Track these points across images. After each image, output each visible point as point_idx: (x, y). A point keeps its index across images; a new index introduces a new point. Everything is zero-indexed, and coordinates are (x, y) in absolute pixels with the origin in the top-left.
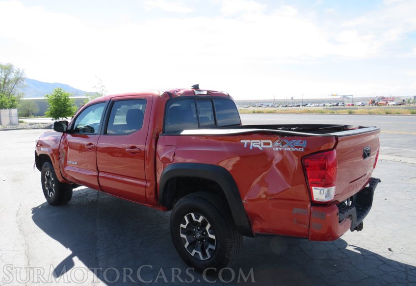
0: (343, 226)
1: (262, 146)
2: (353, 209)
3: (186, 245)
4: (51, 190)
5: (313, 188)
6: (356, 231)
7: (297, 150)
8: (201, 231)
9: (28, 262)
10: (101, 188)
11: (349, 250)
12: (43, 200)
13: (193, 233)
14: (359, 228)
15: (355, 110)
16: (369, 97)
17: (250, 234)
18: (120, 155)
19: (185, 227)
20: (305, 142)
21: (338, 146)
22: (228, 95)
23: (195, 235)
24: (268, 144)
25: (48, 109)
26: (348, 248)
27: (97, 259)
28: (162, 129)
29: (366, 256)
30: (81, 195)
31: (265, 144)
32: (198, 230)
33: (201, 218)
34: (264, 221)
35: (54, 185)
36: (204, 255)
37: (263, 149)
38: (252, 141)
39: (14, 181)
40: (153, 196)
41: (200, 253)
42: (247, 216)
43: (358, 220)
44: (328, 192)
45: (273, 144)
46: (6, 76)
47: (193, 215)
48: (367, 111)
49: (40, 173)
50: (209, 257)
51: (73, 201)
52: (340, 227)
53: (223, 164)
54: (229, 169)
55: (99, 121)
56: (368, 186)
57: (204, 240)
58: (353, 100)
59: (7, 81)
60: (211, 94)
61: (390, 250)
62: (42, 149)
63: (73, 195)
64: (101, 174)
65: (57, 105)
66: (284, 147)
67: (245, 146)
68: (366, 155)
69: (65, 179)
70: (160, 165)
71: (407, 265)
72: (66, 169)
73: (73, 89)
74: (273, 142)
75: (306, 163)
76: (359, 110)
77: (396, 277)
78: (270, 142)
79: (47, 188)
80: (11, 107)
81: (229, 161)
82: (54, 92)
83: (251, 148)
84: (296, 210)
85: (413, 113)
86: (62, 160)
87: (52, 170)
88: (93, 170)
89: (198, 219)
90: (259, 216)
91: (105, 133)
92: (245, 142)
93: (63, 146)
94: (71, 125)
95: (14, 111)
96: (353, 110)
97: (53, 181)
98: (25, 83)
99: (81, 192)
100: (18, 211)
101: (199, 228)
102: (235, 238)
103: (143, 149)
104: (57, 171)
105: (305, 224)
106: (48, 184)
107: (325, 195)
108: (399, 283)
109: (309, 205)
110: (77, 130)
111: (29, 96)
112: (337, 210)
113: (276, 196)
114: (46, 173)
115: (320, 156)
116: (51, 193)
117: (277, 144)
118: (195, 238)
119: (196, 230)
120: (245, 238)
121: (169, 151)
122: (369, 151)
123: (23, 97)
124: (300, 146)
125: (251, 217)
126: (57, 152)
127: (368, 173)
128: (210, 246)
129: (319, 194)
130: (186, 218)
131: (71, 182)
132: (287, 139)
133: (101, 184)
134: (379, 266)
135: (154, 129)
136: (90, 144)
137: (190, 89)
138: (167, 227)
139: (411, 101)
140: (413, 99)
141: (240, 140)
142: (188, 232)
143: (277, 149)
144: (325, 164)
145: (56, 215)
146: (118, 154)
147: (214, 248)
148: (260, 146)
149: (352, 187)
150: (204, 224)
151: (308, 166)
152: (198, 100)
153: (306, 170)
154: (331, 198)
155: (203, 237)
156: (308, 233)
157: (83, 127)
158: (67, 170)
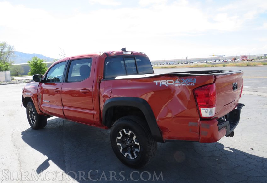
0: (221, 133)
1: (168, 84)
2: (227, 122)
3: (121, 150)
4: (33, 120)
5: (201, 109)
6: (229, 137)
7: (190, 85)
8: (130, 141)
9: (20, 165)
10: (65, 117)
11: (225, 150)
12: (28, 126)
13: (126, 142)
14: (232, 134)
15: (227, 64)
16: (236, 56)
17: (162, 141)
18: (77, 96)
19: (120, 138)
20: (195, 80)
21: (217, 82)
22: (145, 54)
23: (126, 143)
24: (171, 82)
25: (30, 70)
26: (225, 149)
27: (64, 161)
28: (103, 77)
29: (237, 153)
30: (53, 122)
31: (169, 82)
32: (128, 140)
33: (130, 132)
34: (170, 132)
35: (35, 116)
36: (133, 155)
37: (168, 85)
38: (161, 81)
39: (9, 115)
40: (98, 120)
41: (130, 155)
42: (159, 129)
43: (231, 129)
44: (211, 111)
45: (174, 82)
46: (2, 50)
47: (124, 130)
48: (235, 64)
49: (26, 109)
50: (136, 156)
51: (48, 126)
52: (220, 133)
53: (143, 97)
54: (147, 100)
55: (62, 75)
56: (236, 108)
57: (132, 146)
58: (225, 58)
59: (3, 53)
60: (134, 54)
61: (252, 149)
62: (26, 94)
63: (48, 123)
64: (65, 108)
65: (35, 68)
66: (181, 83)
67: (157, 84)
68: (235, 88)
69: (42, 112)
70: (102, 99)
71: (263, 158)
72: (42, 105)
73: (45, 57)
74: (174, 81)
75: (196, 93)
76: (229, 64)
77: (256, 165)
78: (172, 81)
79: (30, 119)
80: (6, 70)
81: (147, 95)
82: (33, 59)
83: (160, 85)
84: (191, 124)
85: (264, 65)
86: (40, 100)
87: (33, 107)
88: (60, 105)
89: (128, 133)
90: (167, 129)
91: (67, 81)
92: (157, 82)
93: (40, 91)
94: (44, 77)
95: (8, 73)
96: (225, 64)
97: (34, 114)
98: (14, 54)
99: (53, 121)
100: (12, 134)
101: (129, 139)
102: (152, 144)
103: (91, 91)
104: (37, 108)
105: (197, 132)
106: (31, 116)
107: (209, 113)
108: (258, 169)
109: (199, 120)
110: (49, 80)
111: (18, 63)
112: (217, 123)
113: (177, 116)
114: (30, 109)
115: (204, 88)
116: (34, 121)
117: (177, 81)
118: (127, 145)
119: (127, 140)
120: (159, 143)
121: (107, 91)
122: (237, 85)
123: (13, 63)
124: (192, 82)
125: (162, 130)
126: (36, 96)
127: (236, 100)
128: (136, 150)
129: (205, 112)
130: (120, 132)
131: (46, 114)
132: (184, 79)
133: (65, 114)
134: (245, 159)
135: (97, 77)
136: (57, 89)
137: (120, 51)
138: (108, 140)
139: (263, 58)
140: (264, 56)
141: (153, 81)
142: (122, 141)
143: (177, 85)
144: (209, 94)
145: (37, 135)
146: (75, 94)
147: (138, 151)
148: (166, 84)
149: (226, 109)
150: (132, 136)
151: (197, 96)
152: (125, 58)
153: (196, 98)
154: (213, 115)
155: (132, 144)
156: (199, 138)
157: (52, 78)
158: (43, 107)
